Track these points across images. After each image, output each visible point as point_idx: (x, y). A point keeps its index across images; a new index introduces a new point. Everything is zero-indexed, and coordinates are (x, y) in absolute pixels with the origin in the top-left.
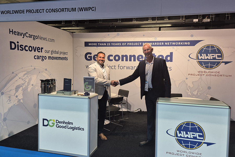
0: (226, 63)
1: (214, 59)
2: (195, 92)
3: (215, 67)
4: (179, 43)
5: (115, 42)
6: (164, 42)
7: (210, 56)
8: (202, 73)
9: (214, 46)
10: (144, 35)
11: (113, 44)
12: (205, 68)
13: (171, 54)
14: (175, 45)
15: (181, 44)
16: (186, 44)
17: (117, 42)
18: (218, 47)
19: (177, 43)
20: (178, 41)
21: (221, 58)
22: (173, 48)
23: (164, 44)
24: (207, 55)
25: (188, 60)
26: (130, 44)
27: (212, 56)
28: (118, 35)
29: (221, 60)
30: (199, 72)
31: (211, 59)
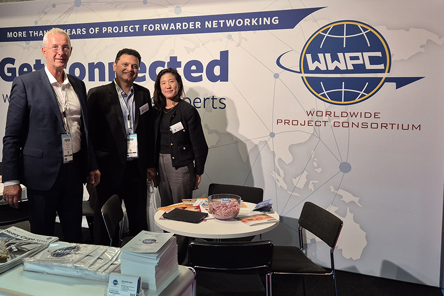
0: (401, 82)
2: (298, 178)
4: (247, 22)
5: (71, 26)
6: (203, 19)
7: (345, 61)
8: (320, 119)
10: (145, 2)
12: (329, 100)
13: (224, 55)
14: (235, 29)
15: (251, 23)
16: (269, 23)
17: (76, 26)
18: (370, 30)
19: (239, 22)
20: (243, 16)
22: (230, 37)
23: (203, 25)
24: (335, 58)
25: (276, 76)
26: (110, 30)
28: (78, 4)
30: (310, 113)
31: (347, 71)
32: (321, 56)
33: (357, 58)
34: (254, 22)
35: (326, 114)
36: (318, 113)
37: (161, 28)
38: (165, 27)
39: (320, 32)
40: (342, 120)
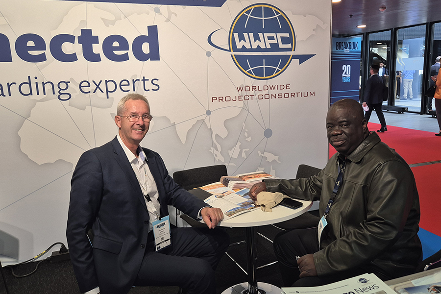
3: (278, 71)
7: (264, 41)
8: (248, 93)
9: (273, 9)
12: (254, 76)
18: (281, 13)
22: (157, 11)
25: (209, 54)
30: (240, 89)
31: (266, 50)
32: (246, 35)
33: (272, 38)
35: (253, 89)
36: (246, 88)
39: (244, 12)
40: (264, 93)
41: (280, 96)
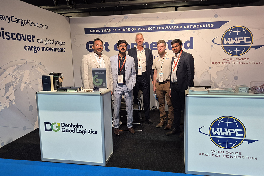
0: (256, 47)
1: (243, 43)
2: (219, 83)
4: (201, 26)
5: (123, 28)
6: (183, 25)
7: (238, 40)
8: (228, 61)
9: (243, 27)
10: (158, 18)
11: (120, 30)
12: (232, 54)
13: (192, 39)
14: (196, 28)
15: (202, 26)
16: (210, 26)
17: (125, 27)
18: (247, 29)
19: (198, 26)
20: (200, 24)
21: (250, 42)
22: (194, 32)
23: (183, 27)
24: (234, 39)
25: (212, 46)
26: (141, 29)
27: (240, 39)
28: (126, 18)
29: (250, 44)
30: (224, 60)
31: (238, 44)
32: (229, 39)
33: (242, 39)
34: (204, 26)
35: (230, 60)
36: (227, 59)
37: (164, 28)
38: (166, 28)
39: (229, 30)
40: (236, 61)
41: (244, 63)
